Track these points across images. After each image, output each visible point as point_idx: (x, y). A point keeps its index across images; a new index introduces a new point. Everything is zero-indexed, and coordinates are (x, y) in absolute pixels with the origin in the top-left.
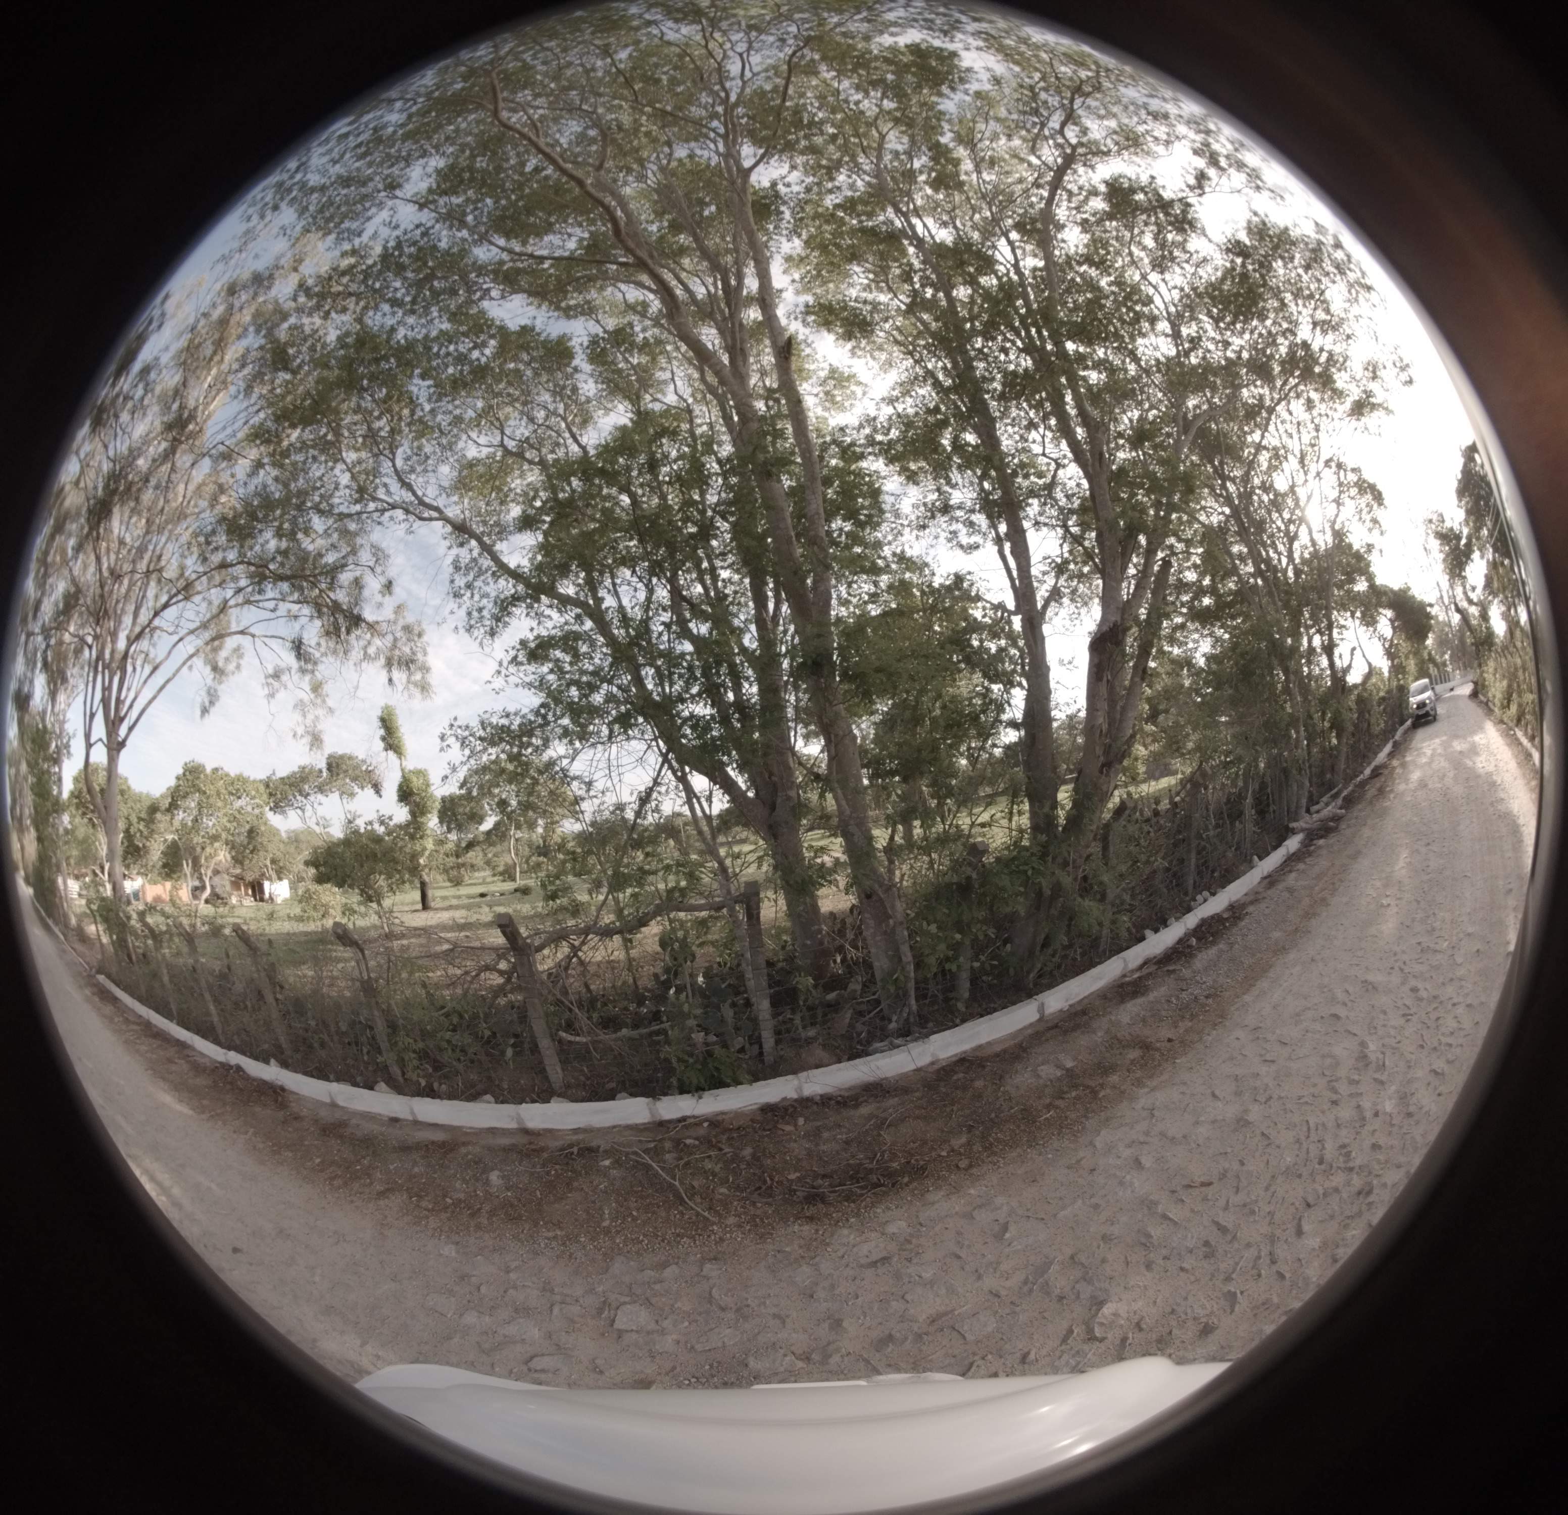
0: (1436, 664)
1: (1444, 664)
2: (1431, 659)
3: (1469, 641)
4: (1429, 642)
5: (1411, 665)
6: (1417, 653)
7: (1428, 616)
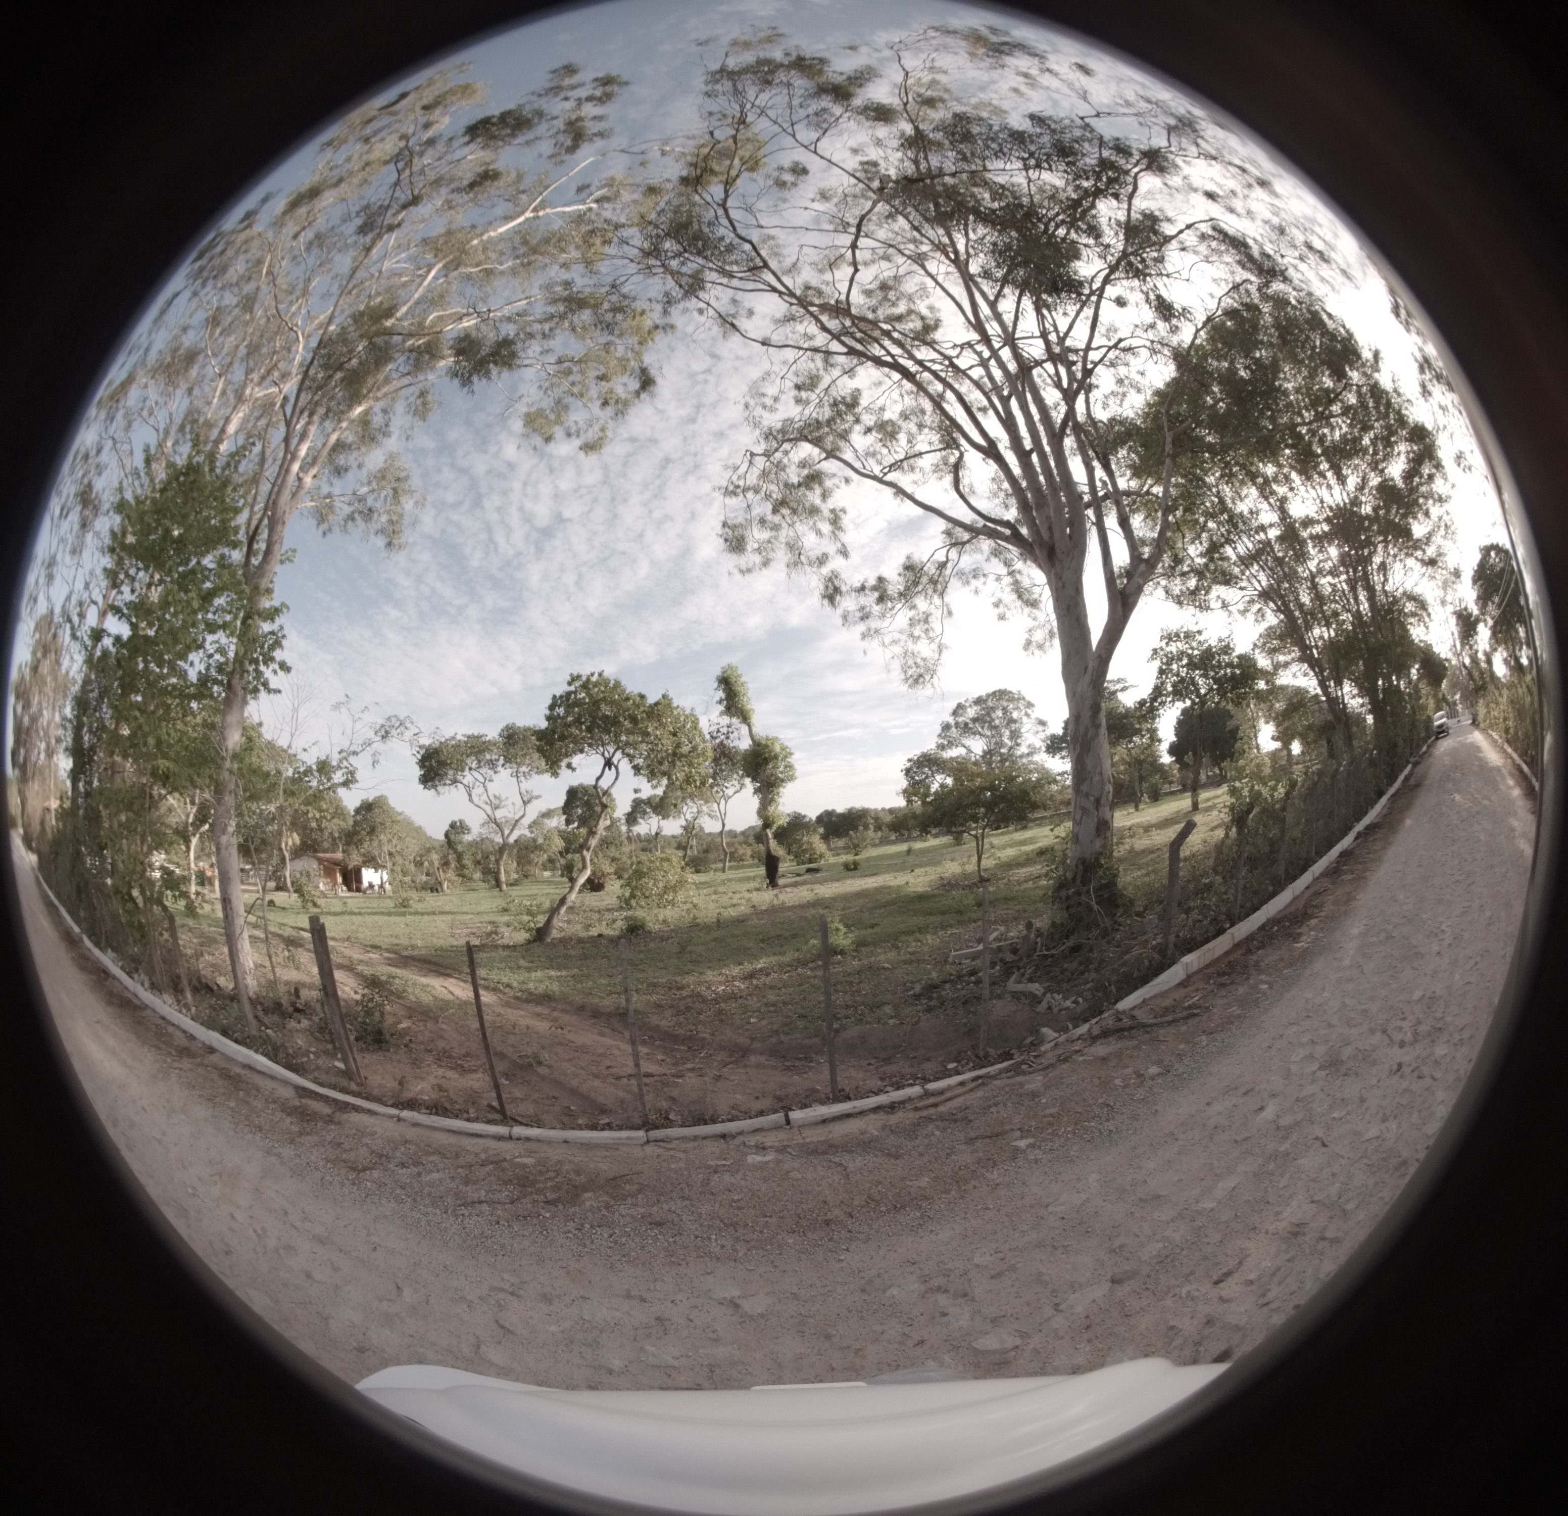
0: (1448, 704)
1: (1455, 703)
2: (1444, 699)
3: (1472, 687)
4: (1443, 686)
5: (1431, 703)
6: (1435, 696)
7: (1445, 669)
